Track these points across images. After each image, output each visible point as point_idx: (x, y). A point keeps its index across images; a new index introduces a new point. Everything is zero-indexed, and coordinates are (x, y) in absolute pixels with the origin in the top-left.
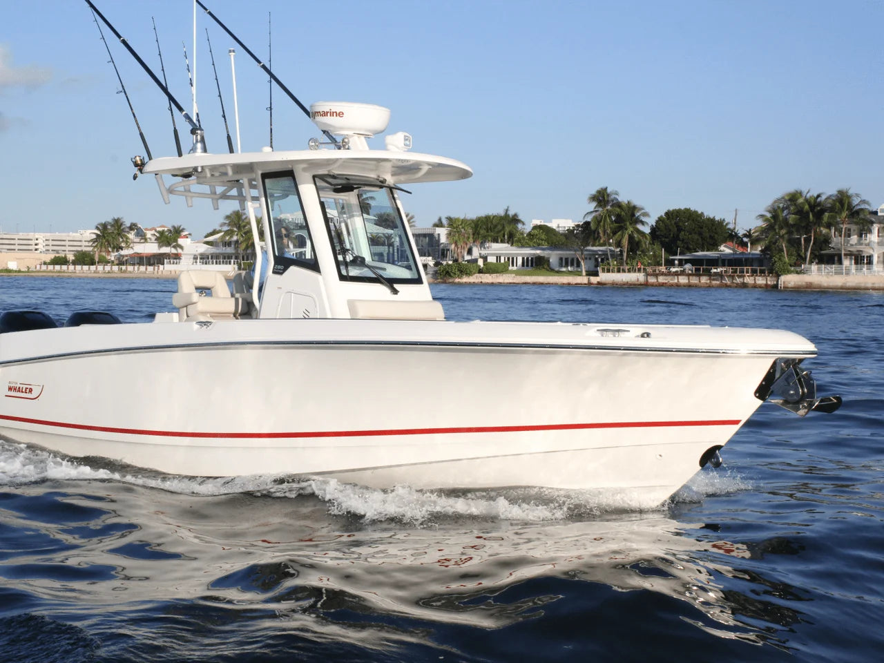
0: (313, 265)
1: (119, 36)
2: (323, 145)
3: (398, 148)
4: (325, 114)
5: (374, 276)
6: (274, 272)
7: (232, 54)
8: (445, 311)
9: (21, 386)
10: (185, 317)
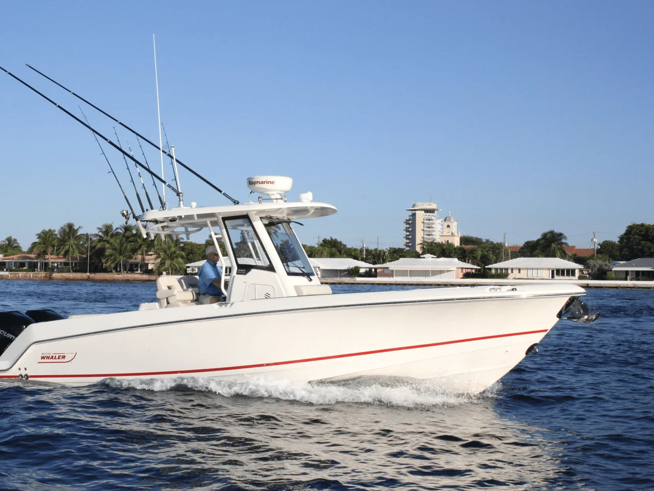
0: (271, 268)
1: (106, 140)
2: (265, 201)
3: (308, 200)
4: (263, 183)
5: (301, 272)
6: (237, 274)
7: (173, 149)
8: (332, 290)
9: (53, 355)
10: (166, 304)
